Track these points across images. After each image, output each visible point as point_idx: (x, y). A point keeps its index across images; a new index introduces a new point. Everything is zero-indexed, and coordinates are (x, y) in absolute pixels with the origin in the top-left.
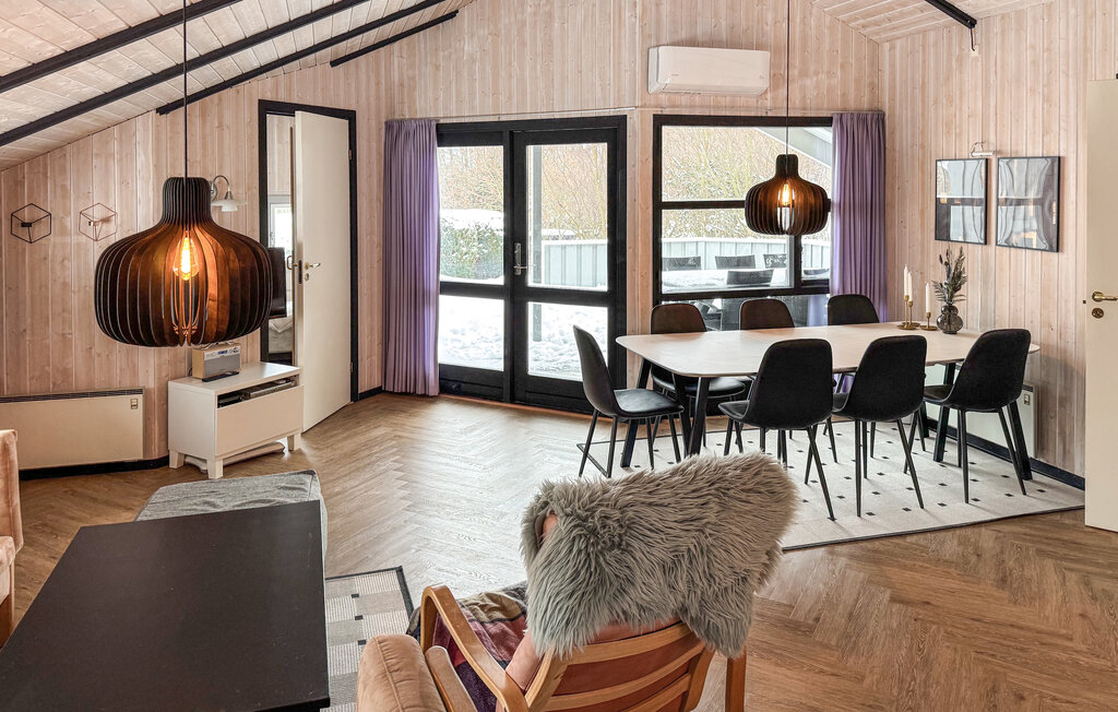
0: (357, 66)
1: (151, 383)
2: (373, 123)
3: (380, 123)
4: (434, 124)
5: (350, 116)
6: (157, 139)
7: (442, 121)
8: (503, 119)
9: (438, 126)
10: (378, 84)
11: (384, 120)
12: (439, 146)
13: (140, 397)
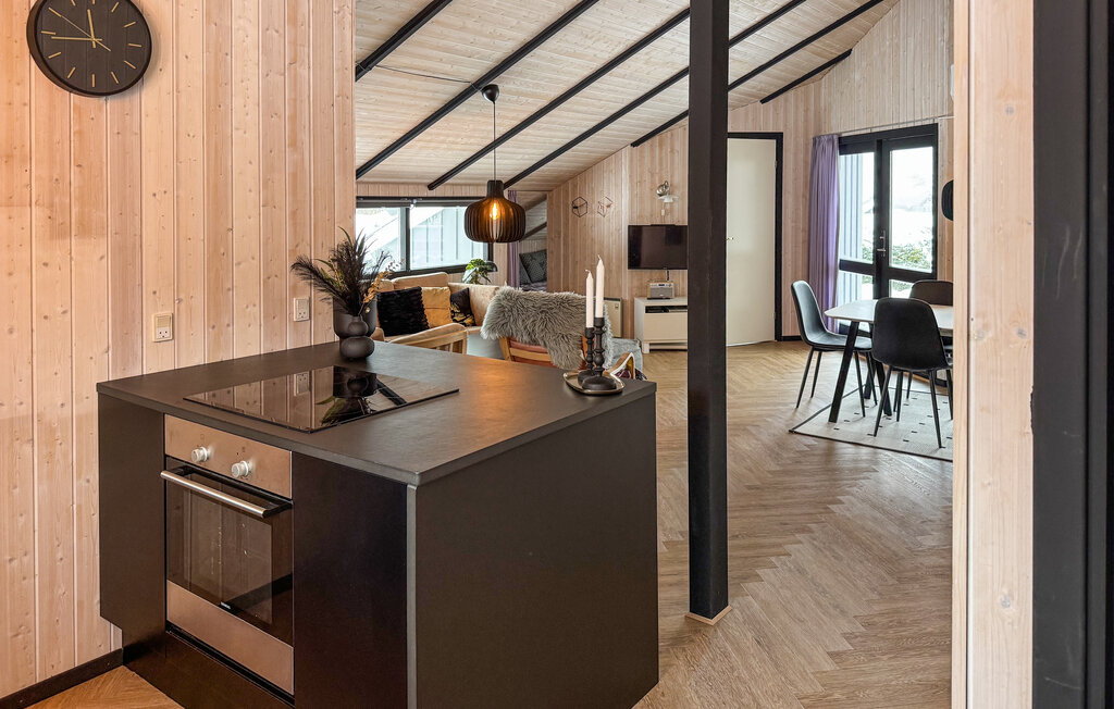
0: (786, 100)
1: (626, 296)
2: (801, 141)
3: (807, 139)
4: (836, 138)
5: (778, 137)
6: (631, 161)
7: (844, 135)
8: (874, 130)
9: (840, 139)
10: (806, 111)
11: (811, 137)
12: (841, 154)
13: (619, 303)
